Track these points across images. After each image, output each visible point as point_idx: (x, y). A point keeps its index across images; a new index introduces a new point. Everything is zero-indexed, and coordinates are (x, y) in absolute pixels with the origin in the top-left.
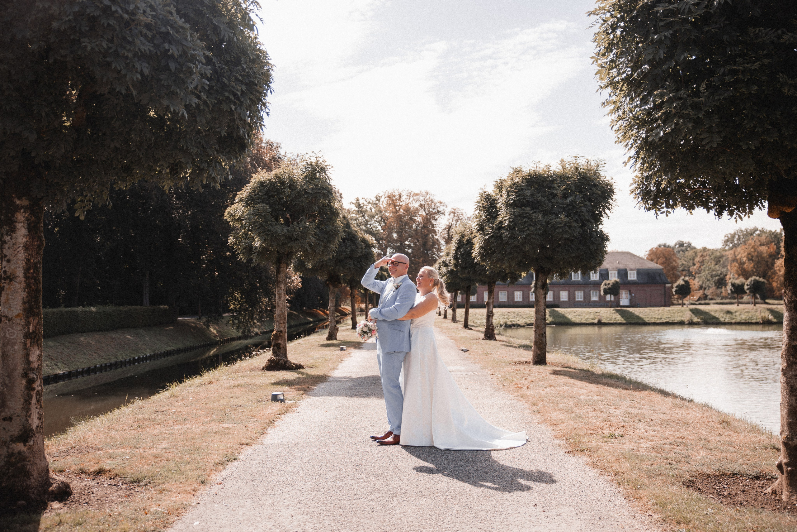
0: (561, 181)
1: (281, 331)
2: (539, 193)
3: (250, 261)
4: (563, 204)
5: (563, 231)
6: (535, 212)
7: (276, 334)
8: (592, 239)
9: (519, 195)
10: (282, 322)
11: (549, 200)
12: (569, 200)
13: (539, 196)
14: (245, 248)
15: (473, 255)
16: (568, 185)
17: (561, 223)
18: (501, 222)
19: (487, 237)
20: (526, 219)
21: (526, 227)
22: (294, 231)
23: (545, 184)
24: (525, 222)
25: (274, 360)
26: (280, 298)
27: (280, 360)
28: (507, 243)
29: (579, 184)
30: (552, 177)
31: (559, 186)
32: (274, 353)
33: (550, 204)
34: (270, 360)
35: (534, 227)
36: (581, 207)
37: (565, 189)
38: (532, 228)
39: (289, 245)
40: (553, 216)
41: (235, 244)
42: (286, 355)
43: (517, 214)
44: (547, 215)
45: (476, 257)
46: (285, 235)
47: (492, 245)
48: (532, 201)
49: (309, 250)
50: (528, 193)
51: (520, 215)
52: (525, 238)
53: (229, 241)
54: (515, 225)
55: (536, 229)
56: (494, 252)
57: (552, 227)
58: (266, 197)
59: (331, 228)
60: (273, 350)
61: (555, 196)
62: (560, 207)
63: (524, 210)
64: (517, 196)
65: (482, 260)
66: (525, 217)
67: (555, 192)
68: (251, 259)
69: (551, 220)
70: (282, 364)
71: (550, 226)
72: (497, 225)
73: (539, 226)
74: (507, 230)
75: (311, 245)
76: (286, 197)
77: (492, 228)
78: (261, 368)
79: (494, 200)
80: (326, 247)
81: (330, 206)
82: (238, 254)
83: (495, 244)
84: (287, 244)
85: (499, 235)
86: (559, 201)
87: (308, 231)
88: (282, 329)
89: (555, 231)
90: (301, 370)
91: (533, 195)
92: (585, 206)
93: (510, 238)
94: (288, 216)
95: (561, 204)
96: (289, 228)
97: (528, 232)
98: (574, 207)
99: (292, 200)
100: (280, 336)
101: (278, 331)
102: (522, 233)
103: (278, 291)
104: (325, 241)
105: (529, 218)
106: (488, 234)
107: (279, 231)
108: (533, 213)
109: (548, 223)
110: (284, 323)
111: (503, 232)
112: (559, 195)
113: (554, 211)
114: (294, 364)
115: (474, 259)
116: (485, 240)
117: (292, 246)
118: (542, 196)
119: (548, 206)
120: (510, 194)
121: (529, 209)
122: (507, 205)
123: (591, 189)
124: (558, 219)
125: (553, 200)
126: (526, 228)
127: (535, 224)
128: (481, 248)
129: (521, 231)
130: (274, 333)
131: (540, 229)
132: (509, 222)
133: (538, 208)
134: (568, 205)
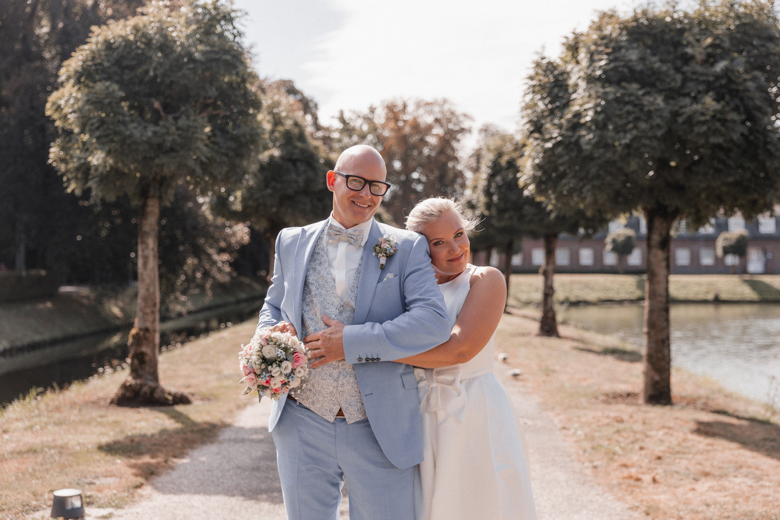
0: (701, 30)
1: (147, 330)
2: (654, 55)
3: (87, 193)
4: (707, 75)
5: (709, 129)
6: (647, 94)
7: (137, 334)
8: (769, 147)
9: (616, 59)
10: (148, 311)
11: (678, 70)
12: (720, 66)
13: (655, 62)
14: (78, 169)
15: (521, 182)
16: (716, 37)
17: (703, 114)
18: (578, 115)
19: (549, 145)
20: (629, 108)
21: (629, 122)
22: (168, 133)
23: (667, 37)
24: (629, 113)
25: (131, 385)
26: (145, 264)
27: (141, 386)
28: (590, 158)
29: (738, 36)
30: (681, 22)
31: (698, 41)
32: (135, 372)
33: (679, 77)
34: (124, 387)
35: (646, 121)
36: (745, 80)
37: (712, 45)
38: (643, 126)
39: (157, 161)
40: (687, 101)
41: (63, 160)
42: (155, 377)
43: (611, 97)
44: (673, 98)
45: (526, 186)
46: (148, 142)
47: (560, 161)
48: (641, 72)
49: (199, 171)
50: (633, 55)
51: (617, 100)
52: (628, 146)
53: (51, 156)
54: (608, 119)
55: (652, 127)
56: (563, 176)
57: (684, 123)
58: (115, 69)
59: (244, 129)
60: (132, 365)
61: (688, 59)
62: (703, 82)
63: (624, 88)
64: (610, 61)
65: (540, 190)
66: (627, 103)
67: (689, 50)
68: (89, 190)
69: (681, 107)
70: (145, 393)
71: (680, 120)
72: (569, 121)
73: (658, 121)
74: (589, 130)
75: (202, 163)
76: (155, 69)
77: (560, 127)
78: (109, 401)
79: (562, 73)
80: (233, 167)
81: (245, 88)
82: (69, 180)
83: (566, 158)
84: (152, 159)
85: (573, 140)
86: (699, 69)
87: (193, 133)
88: (149, 325)
89: (692, 131)
90: (180, 408)
91: (642, 59)
92: (754, 79)
93: (597, 145)
94: (157, 105)
95: (702, 74)
96: (157, 129)
97: (635, 132)
98: (730, 81)
99: (164, 75)
100: (146, 338)
101: (141, 329)
102: (622, 135)
103: (143, 251)
104: (231, 154)
105: (635, 106)
106: (551, 138)
107: (137, 134)
108: (644, 95)
109: (675, 114)
110: (153, 313)
111: (583, 132)
112: (700, 57)
113: (686, 91)
114: (170, 394)
115: (522, 189)
116: (546, 151)
117: (163, 165)
118: (662, 61)
119: (674, 80)
120: (596, 57)
121: (635, 86)
122: (590, 79)
123: (763, 46)
124: (697, 107)
125: (686, 69)
126: (630, 126)
127: (649, 115)
128: (538, 167)
129: (620, 130)
130: (134, 331)
131: (659, 127)
132: (596, 113)
133: (653, 85)
134: (717, 77)
